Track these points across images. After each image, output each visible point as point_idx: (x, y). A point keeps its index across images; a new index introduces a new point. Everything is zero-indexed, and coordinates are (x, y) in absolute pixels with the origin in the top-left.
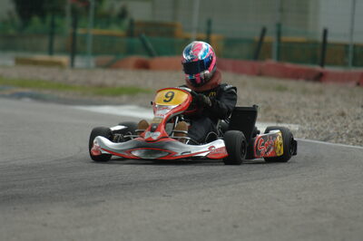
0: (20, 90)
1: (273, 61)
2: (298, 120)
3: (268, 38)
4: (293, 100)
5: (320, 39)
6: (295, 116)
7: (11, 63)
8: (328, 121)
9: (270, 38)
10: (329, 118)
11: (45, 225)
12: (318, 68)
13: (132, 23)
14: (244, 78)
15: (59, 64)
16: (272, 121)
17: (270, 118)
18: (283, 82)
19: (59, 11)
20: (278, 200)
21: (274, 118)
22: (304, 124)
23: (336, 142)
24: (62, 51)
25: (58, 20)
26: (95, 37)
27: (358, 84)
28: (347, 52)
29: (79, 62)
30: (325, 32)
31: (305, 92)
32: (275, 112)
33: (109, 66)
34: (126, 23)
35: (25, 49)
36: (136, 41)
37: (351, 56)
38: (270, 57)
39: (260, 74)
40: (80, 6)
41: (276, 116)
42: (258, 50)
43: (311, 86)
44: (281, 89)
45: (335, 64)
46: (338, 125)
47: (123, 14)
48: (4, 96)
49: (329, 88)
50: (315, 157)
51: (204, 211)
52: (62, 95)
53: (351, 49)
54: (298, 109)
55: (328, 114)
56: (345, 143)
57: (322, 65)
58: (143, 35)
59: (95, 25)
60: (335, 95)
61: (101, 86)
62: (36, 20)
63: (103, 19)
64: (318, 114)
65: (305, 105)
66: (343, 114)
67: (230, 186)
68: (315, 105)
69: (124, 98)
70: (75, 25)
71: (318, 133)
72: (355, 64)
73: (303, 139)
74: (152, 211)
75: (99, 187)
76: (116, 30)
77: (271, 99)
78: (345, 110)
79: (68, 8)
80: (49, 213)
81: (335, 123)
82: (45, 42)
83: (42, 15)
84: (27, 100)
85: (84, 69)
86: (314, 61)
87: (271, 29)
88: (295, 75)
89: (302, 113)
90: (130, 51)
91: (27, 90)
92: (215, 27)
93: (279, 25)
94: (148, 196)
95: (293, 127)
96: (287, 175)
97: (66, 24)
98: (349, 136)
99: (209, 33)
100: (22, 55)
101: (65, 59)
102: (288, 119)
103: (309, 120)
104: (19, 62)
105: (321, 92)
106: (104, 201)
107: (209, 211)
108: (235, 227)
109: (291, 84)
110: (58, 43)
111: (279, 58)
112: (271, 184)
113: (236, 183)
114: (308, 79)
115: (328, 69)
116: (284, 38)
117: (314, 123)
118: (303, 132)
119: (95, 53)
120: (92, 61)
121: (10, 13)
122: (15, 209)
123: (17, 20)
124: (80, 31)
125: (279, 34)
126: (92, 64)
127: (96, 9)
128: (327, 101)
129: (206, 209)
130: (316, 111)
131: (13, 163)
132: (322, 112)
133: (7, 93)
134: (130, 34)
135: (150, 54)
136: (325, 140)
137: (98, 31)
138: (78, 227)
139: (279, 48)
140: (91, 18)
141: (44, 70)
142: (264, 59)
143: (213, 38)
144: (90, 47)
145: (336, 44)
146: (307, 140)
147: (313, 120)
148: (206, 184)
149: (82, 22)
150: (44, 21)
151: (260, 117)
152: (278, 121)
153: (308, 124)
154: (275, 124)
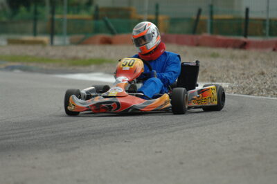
0: (12, 64)
1: (208, 35)
2: (228, 79)
3: (203, 17)
4: (224, 64)
5: (243, 15)
6: (225, 76)
7: (4, 43)
8: (251, 79)
9: (205, 16)
10: (252, 76)
11: (34, 168)
12: (242, 39)
13: (97, 9)
14: (185, 48)
15: (41, 43)
16: (208, 80)
17: (206, 78)
18: (215, 50)
21: (209, 78)
22: (233, 83)
23: (258, 95)
24: (44, 33)
25: (39, 9)
26: (69, 21)
27: (274, 50)
28: (264, 25)
29: (57, 40)
30: (247, 10)
31: (232, 57)
32: (210, 74)
33: (80, 43)
34: (93, 8)
35: (15, 32)
36: (101, 22)
37: (268, 28)
38: (206, 31)
39: (198, 45)
41: (211, 77)
42: (196, 26)
43: (237, 52)
44: (214, 56)
45: (256, 35)
46: (259, 82)
47: (90, 2)
49: (252, 53)
50: (242, 107)
51: (156, 152)
52: (44, 67)
53: (268, 23)
54: (228, 71)
55: (252, 74)
56: (264, 96)
57: (246, 36)
58: (107, 18)
59: (68, 12)
60: (256, 59)
61: (75, 58)
62: (23, 9)
63: (75, 7)
64: (244, 74)
65: (234, 69)
66: (263, 74)
67: (176, 132)
68: (241, 67)
69: (93, 67)
70: (53, 12)
71: (244, 89)
72: (271, 34)
73: (232, 94)
74: (116, 154)
75: (75, 136)
76: (85, 15)
77: (207, 64)
78: (264, 70)
80: (36, 158)
81: (257, 80)
82: (30, 26)
83: (27, 5)
84: (18, 71)
85: (61, 46)
86: (239, 33)
87: (205, 9)
88: (225, 45)
90: (97, 30)
91: (17, 64)
92: (160, 9)
93: (211, 6)
94: (113, 142)
95: (225, 85)
96: (220, 122)
97: (46, 12)
98: (268, 90)
99: (157, 14)
100: (13, 37)
101: (46, 39)
102: (220, 79)
103: (236, 79)
104: (11, 42)
105: (245, 57)
106: (78, 148)
107: (161, 152)
108: (181, 163)
109: (222, 51)
110: (40, 26)
111: (212, 32)
113: (181, 129)
114: (234, 47)
115: (250, 39)
116: (215, 17)
117: (240, 81)
118: (232, 88)
119: (69, 33)
120: (67, 39)
122: (10, 156)
123: (8, 10)
124: (57, 17)
125: (212, 13)
126: (67, 42)
128: (250, 63)
129: (158, 150)
130: (242, 72)
131: (8, 120)
132: (246, 72)
133: (2, 66)
134: (96, 17)
135: (112, 32)
136: (249, 94)
137: (70, 16)
138: (59, 168)
139: (212, 24)
140: (65, 7)
141: (30, 47)
142: (200, 33)
143: (161, 18)
144: (65, 29)
145: (256, 20)
146: (236, 95)
147: (240, 78)
148: (157, 131)
149: (58, 10)
150: (28, 10)
151: (198, 78)
152: (213, 81)
153: (236, 82)
154: (210, 83)
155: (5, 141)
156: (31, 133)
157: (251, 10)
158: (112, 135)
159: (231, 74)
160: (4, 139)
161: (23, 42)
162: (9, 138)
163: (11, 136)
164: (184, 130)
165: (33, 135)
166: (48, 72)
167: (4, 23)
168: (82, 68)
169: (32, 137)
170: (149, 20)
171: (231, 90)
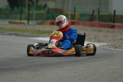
0: (11, 32)
1: (97, 22)
2: (106, 41)
4: (104, 35)
5: (113, 13)
6: (105, 40)
7: (7, 23)
8: (116, 42)
9: (96, 13)
10: (116, 40)
11: (21, 78)
12: (112, 24)
13: (49, 9)
15: (24, 23)
17: (96, 41)
18: (100, 29)
19: (23, 5)
20: (100, 69)
21: (98, 41)
24: (25, 19)
25: (23, 8)
26: (36, 14)
28: (122, 18)
29: (31, 22)
30: (115, 11)
31: (108, 32)
32: (98, 39)
33: (41, 24)
34: (46, 9)
35: (12, 18)
36: (50, 15)
38: (96, 20)
39: (92, 26)
40: (31, 3)
41: (98, 40)
42: (92, 18)
44: (100, 31)
46: (120, 43)
47: (45, 6)
48: (5, 35)
49: (116, 30)
51: (75, 73)
52: (25, 34)
54: (106, 38)
55: (116, 39)
56: (122, 49)
57: (114, 22)
58: (53, 13)
59: (36, 10)
61: (38, 31)
62: (16, 8)
63: (39, 8)
64: (113, 39)
65: (108, 36)
66: (121, 39)
67: (84, 64)
68: (112, 36)
69: (46, 34)
70: (29, 10)
71: (113, 46)
74: (57, 73)
75: (39, 65)
76: (43, 12)
77: (97, 34)
79: (27, 4)
80: (22, 74)
81: (119, 42)
82: (19, 16)
83: (18, 7)
84: (14, 36)
85: (32, 25)
86: (111, 21)
87: (96, 10)
88: (105, 26)
90: (48, 18)
91: (13, 32)
92: (77, 10)
93: (99, 9)
94: (56, 68)
97: (26, 10)
99: (75, 12)
100: (11, 20)
101: (26, 22)
102: (103, 41)
103: (110, 41)
104: (10, 23)
105: (113, 32)
106: (40, 70)
107: (77, 73)
108: (86, 78)
109: (103, 29)
110: (23, 16)
111: (99, 20)
112: (97, 63)
114: (109, 27)
115: (116, 24)
116: (100, 14)
118: (108, 45)
119: (36, 19)
120: (35, 22)
121: (7, 6)
122: (11, 73)
123: (9, 9)
124: (31, 12)
125: (99, 12)
127: (36, 4)
128: (116, 35)
130: (112, 38)
132: (114, 39)
133: (6, 33)
134: (48, 13)
136: (115, 48)
137: (37, 12)
138: (32, 79)
139: (99, 17)
140: (35, 8)
141: (19, 25)
142: (93, 21)
143: (76, 13)
144: (34, 17)
145: (118, 16)
146: (109, 48)
147: (111, 41)
148: (75, 63)
149: (31, 9)
150: (18, 9)
151: (93, 40)
152: (99, 42)
153: (109, 43)
154: (98, 43)
156: (20, 63)
157: (116, 11)
158: (55, 65)
159: (107, 39)
160: (8, 65)
161: (16, 23)
162: (10, 65)
164: (87, 63)
166: (26, 36)
168: (41, 35)
169: (20, 65)
170: (71, 15)
171: (107, 46)
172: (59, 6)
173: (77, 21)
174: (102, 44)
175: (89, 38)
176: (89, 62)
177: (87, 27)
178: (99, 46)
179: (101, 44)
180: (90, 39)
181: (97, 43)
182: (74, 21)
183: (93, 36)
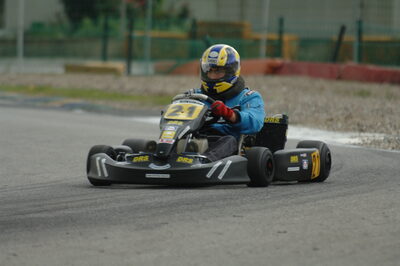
0: (71, 101)
1: (353, 63)
2: (383, 129)
3: (347, 37)
4: (377, 107)
6: (379, 124)
7: (60, 70)
9: (350, 37)
11: (103, 251)
13: (195, 24)
15: (114, 71)
16: (354, 130)
17: (353, 126)
18: (366, 87)
19: (112, 12)
20: (363, 219)
21: (356, 127)
22: (390, 133)
24: (118, 56)
25: (112, 22)
26: (154, 40)
29: (136, 68)
31: (390, 97)
32: (358, 120)
33: (170, 72)
34: (188, 23)
35: (75, 55)
36: (200, 43)
38: (351, 58)
39: (340, 78)
40: (136, 6)
41: (358, 125)
42: (337, 51)
44: (363, 94)
47: (184, 14)
48: (54, 108)
51: (279, 232)
52: (118, 105)
54: (383, 116)
58: (208, 37)
59: (153, 27)
61: (161, 94)
62: (87, 22)
63: (162, 20)
65: (391, 112)
67: (308, 204)
70: (131, 27)
73: (389, 150)
74: (220, 234)
75: (162, 207)
76: (176, 32)
77: (352, 106)
79: (122, 8)
80: (106, 238)
82: (97, 47)
83: (94, 16)
84: (79, 112)
85: (141, 76)
87: (351, 26)
88: (380, 78)
89: (387, 121)
90: (193, 54)
91: (78, 101)
92: (286, 26)
93: (360, 22)
94: (217, 216)
96: (372, 190)
97: (120, 26)
99: (281, 32)
100: (72, 61)
101: (120, 65)
102: (371, 128)
103: (395, 128)
104: (70, 69)
107: (285, 232)
108: (315, 249)
109: (375, 88)
110: (112, 47)
111: (360, 59)
112: (354, 201)
113: (315, 200)
114: (393, 82)
116: (366, 37)
118: (389, 142)
119: (154, 58)
120: (151, 67)
121: (58, 15)
122: (67, 234)
123: (67, 23)
124: (137, 34)
125: (360, 32)
126: (151, 70)
127: (154, 8)
129: (281, 230)
133: (57, 104)
134: (193, 35)
137: (156, 33)
138: (139, 253)
139: (360, 48)
140: (149, 19)
141: (97, 78)
142: (343, 61)
143: (286, 38)
144: (147, 51)
146: (394, 151)
148: (281, 202)
149: (138, 24)
150: (96, 23)
151: (340, 125)
152: (362, 131)
153: (394, 133)
154: (357, 134)
155: (62, 212)
156: (98, 201)
158: (215, 206)
160: (60, 209)
161: (87, 70)
162: (67, 208)
163: (69, 204)
164: (320, 202)
165: (102, 204)
166: (122, 113)
167: (59, 42)
169: (100, 208)
170: (269, 41)
171: (387, 145)
172: (230, 15)
173: (287, 60)
174: (368, 136)
175: (329, 117)
176: (327, 198)
177: (321, 82)
178: (359, 144)
179: (366, 139)
180: (331, 120)
181: (354, 134)
182: (278, 61)
183: (340, 112)
